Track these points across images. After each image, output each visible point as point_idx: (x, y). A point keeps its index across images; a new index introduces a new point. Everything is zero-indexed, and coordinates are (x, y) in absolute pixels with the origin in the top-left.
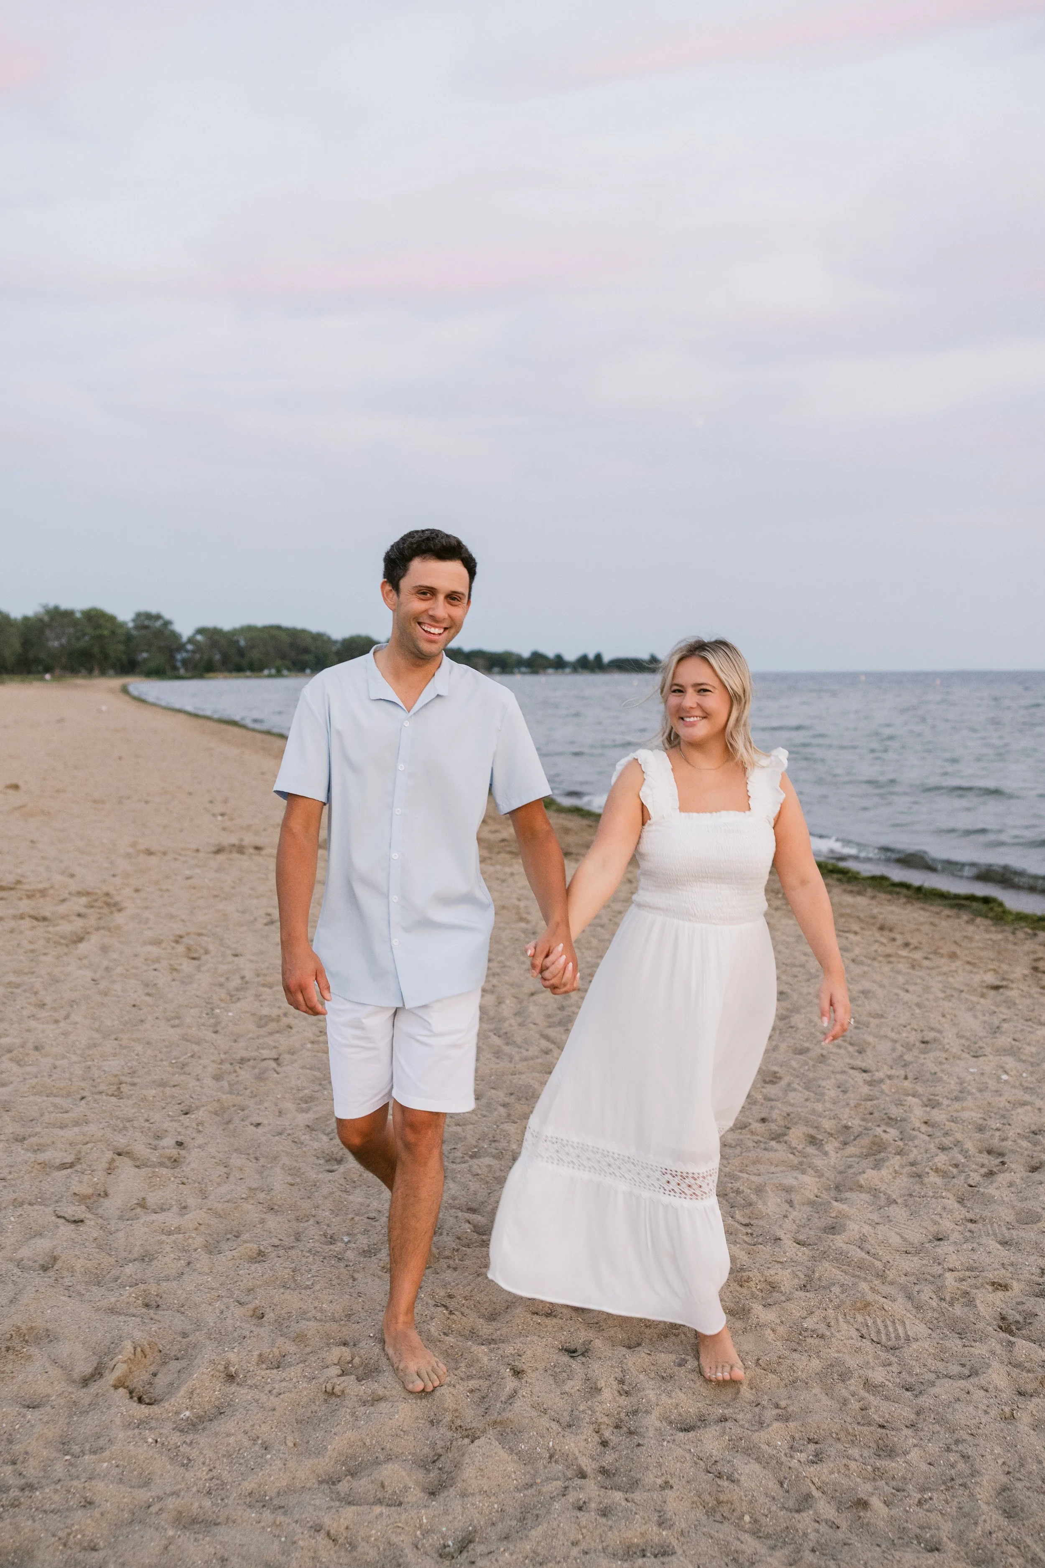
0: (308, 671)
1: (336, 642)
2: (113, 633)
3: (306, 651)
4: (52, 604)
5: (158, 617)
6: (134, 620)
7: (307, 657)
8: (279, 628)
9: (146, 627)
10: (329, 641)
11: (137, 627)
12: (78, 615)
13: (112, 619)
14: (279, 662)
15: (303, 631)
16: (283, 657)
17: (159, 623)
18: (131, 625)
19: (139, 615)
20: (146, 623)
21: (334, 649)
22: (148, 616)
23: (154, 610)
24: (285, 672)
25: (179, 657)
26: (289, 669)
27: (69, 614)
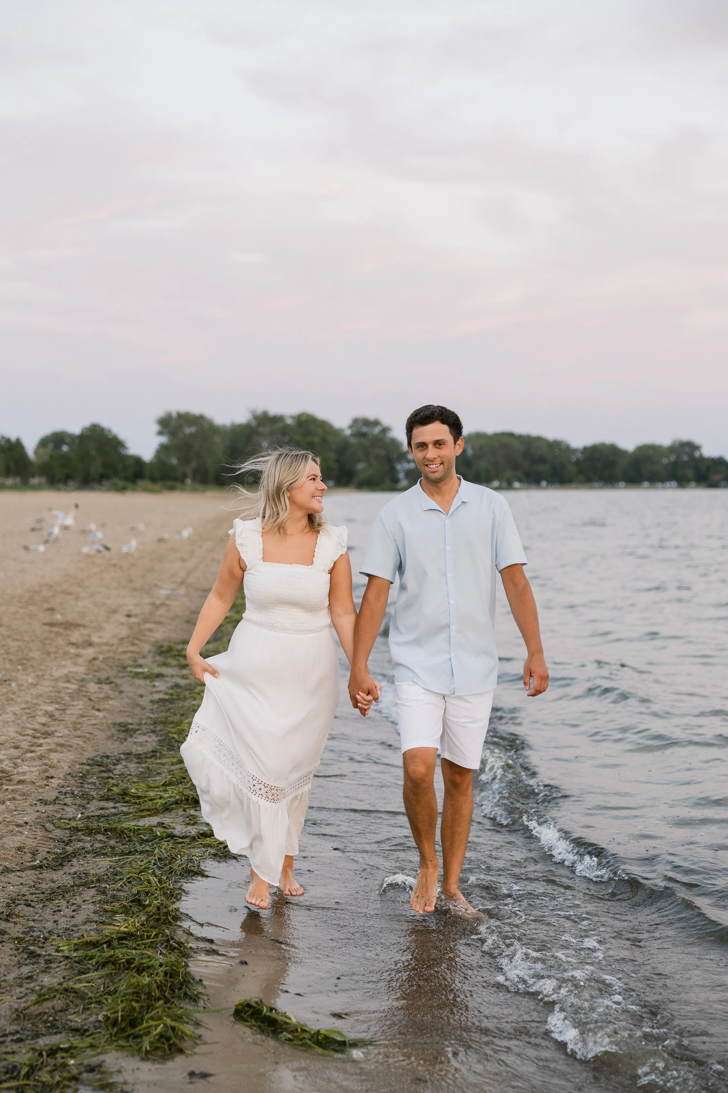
0: (544, 483)
1: (575, 451)
2: (324, 440)
3: (542, 460)
4: (260, 409)
5: (376, 423)
6: (350, 427)
7: (542, 468)
8: (511, 435)
9: (364, 435)
10: (568, 450)
11: (353, 435)
12: (289, 421)
13: (324, 426)
14: (509, 473)
15: (539, 439)
16: (515, 467)
17: (377, 430)
18: (348, 432)
19: (356, 421)
20: (364, 429)
21: (574, 459)
22: (366, 422)
23: (371, 416)
24: (517, 484)
25: (399, 467)
26: (520, 481)
27: (277, 419)
